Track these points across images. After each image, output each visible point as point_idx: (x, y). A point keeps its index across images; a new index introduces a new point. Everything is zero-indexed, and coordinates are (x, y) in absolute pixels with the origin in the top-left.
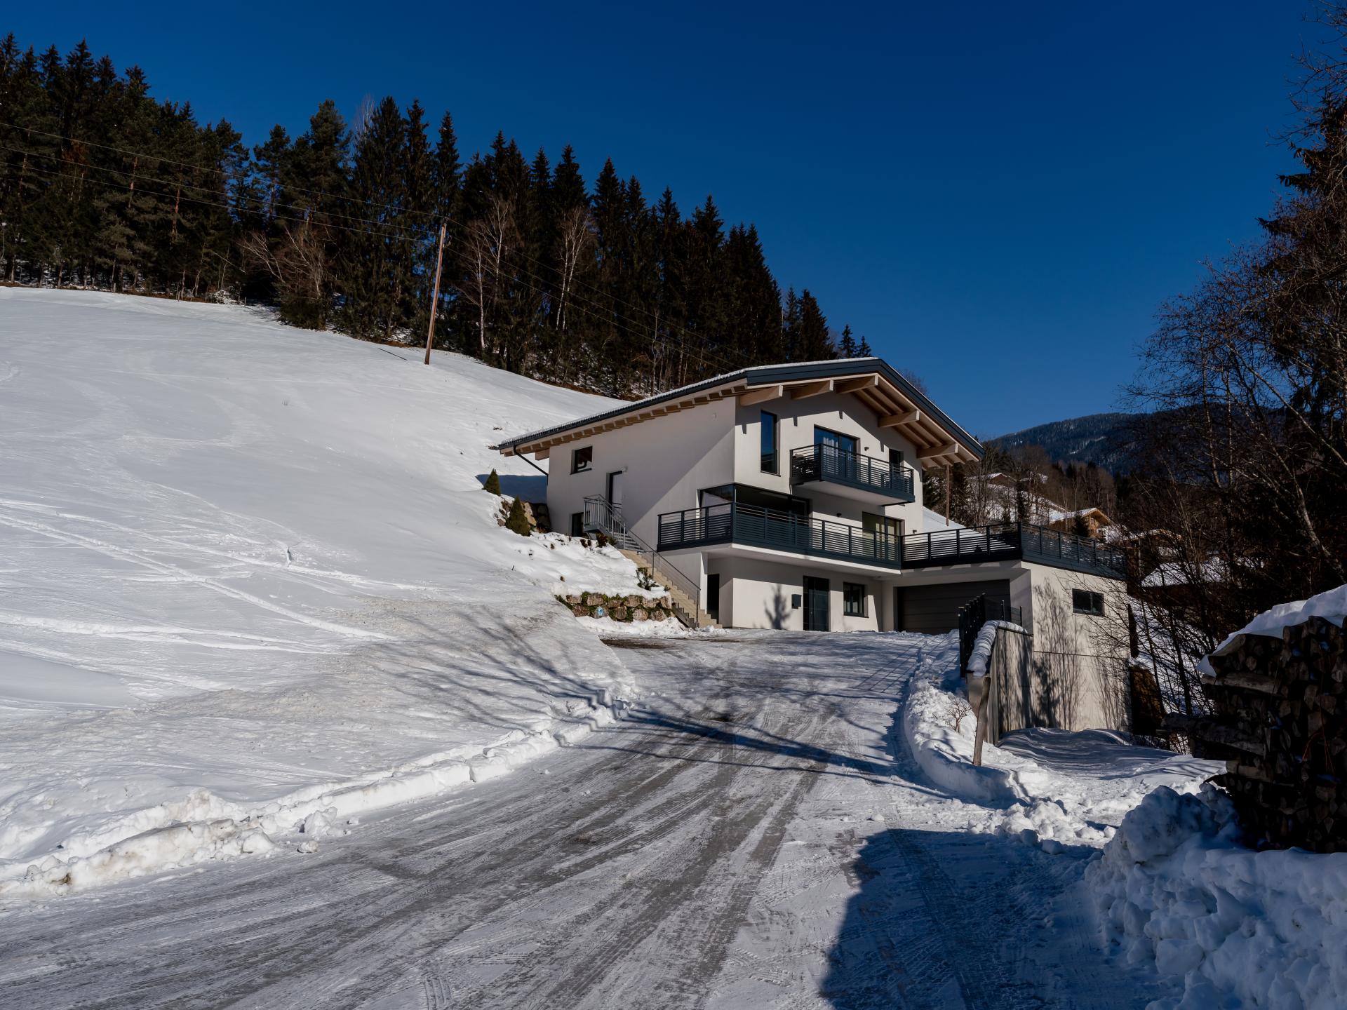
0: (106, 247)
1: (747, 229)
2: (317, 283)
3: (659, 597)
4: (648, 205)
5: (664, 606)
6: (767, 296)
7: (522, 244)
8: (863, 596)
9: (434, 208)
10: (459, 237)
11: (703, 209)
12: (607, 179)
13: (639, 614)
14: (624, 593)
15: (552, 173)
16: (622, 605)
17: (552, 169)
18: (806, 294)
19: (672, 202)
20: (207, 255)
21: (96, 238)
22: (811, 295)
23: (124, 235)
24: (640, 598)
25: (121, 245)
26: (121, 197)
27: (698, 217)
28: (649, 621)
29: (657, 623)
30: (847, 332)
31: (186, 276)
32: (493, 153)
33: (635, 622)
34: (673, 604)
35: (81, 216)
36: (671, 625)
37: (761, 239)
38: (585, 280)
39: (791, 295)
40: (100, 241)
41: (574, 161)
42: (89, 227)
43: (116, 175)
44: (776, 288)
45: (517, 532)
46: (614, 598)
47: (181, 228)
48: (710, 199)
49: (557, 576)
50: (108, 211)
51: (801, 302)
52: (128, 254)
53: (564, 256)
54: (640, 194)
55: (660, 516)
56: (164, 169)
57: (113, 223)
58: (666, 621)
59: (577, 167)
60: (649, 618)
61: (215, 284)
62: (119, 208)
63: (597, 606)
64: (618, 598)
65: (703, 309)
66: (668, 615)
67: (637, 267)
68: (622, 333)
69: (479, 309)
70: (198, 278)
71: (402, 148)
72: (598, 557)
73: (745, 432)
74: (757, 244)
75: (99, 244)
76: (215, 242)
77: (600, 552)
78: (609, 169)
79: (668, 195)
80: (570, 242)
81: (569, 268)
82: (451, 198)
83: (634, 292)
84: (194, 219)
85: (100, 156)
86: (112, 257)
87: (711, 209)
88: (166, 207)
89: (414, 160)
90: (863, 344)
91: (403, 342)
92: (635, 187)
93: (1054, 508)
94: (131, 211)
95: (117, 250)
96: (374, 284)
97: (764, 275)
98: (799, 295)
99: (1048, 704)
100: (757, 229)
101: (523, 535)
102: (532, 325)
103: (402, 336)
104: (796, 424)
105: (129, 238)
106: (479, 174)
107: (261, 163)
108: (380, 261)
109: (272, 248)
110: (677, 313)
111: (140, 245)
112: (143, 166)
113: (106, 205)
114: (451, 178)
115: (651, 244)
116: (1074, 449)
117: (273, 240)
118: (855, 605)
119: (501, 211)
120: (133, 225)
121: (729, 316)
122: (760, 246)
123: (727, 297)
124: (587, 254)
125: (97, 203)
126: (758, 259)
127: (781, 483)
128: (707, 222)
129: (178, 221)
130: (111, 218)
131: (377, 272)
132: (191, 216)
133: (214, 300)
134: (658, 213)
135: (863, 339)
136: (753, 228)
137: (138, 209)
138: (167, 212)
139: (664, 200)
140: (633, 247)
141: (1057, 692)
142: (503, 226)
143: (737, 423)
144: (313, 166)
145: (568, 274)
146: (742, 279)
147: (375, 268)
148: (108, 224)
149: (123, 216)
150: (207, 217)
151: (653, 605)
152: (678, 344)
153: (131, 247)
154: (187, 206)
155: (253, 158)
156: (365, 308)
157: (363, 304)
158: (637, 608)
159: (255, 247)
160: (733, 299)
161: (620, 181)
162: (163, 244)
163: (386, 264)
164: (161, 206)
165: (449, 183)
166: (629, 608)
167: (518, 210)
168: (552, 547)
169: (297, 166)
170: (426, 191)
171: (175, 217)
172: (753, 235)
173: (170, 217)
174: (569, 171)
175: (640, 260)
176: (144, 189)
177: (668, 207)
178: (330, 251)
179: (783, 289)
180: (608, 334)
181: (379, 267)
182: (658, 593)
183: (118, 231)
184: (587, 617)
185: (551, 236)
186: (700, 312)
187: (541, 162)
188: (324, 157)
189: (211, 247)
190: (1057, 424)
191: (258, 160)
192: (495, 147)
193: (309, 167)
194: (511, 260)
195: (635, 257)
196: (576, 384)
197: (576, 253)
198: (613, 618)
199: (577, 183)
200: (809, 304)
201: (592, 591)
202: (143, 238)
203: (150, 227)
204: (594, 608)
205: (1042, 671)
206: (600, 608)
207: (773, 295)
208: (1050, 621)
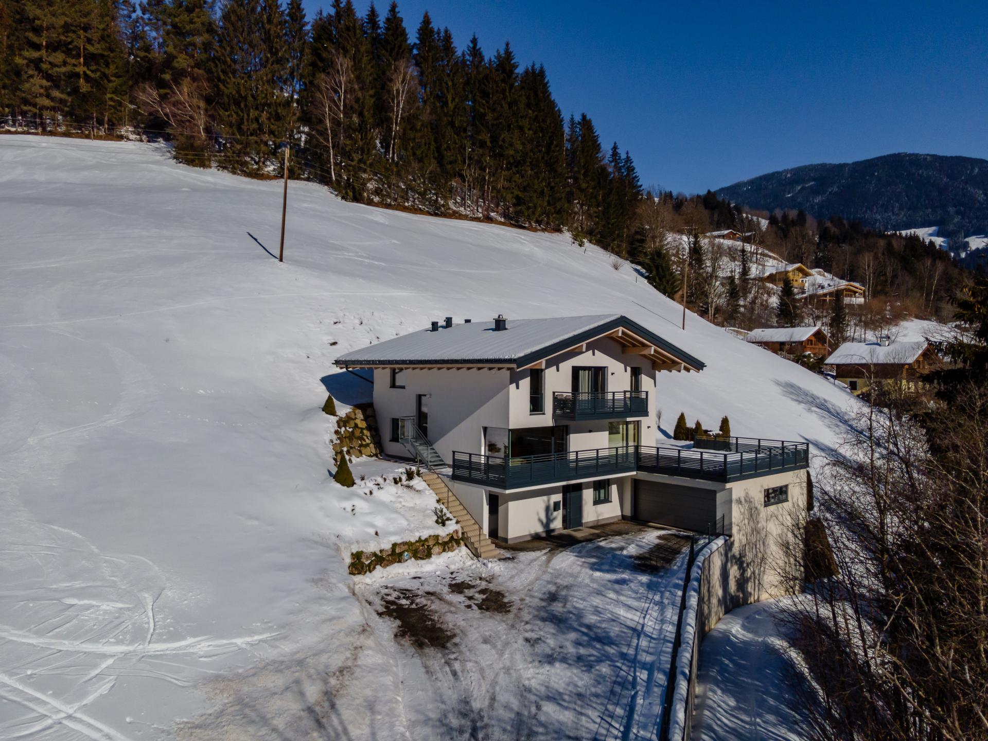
0: (29, 97)
1: (537, 67)
2: (201, 128)
3: (451, 532)
4: (459, 53)
5: (455, 537)
6: (552, 125)
7: (360, 94)
8: (609, 486)
9: (288, 61)
10: (310, 87)
11: (502, 52)
12: (426, 30)
13: (436, 549)
14: (425, 534)
15: (381, 24)
16: (423, 545)
17: (381, 20)
18: (584, 117)
19: (478, 47)
20: (111, 99)
21: (21, 90)
22: (588, 118)
23: (41, 87)
24: (437, 537)
25: (41, 95)
26: (35, 54)
27: (499, 60)
28: (444, 554)
29: (450, 554)
30: (615, 148)
31: (97, 118)
32: (332, 11)
33: (434, 558)
34: (463, 533)
35: (7, 71)
36: (460, 554)
37: (549, 77)
38: (409, 121)
39: (572, 120)
40: (24, 92)
41: (399, 15)
42: (14, 80)
43: (30, 35)
44: (560, 115)
45: (343, 485)
46: (417, 542)
47: (87, 78)
48: (507, 45)
49: (372, 531)
50: (28, 66)
51: (579, 123)
52: (47, 102)
53: (394, 103)
54: (452, 43)
55: (454, 452)
56: (67, 28)
57: (32, 76)
58: (457, 551)
59: (402, 21)
60: (444, 550)
61: (121, 122)
62: (36, 63)
63: (403, 552)
64: (420, 540)
65: (504, 141)
66: (458, 544)
67: (451, 106)
68: (440, 163)
69: (329, 147)
70: (106, 118)
71: (259, 9)
72: (406, 493)
73: (518, 387)
74: (546, 81)
75: (23, 95)
76: (116, 88)
77: (408, 487)
78: (427, 21)
79: (474, 41)
80: (398, 91)
81: (398, 111)
82: (302, 52)
83: (449, 127)
84: (97, 70)
85: (18, 17)
86: (35, 105)
87: (508, 54)
88: (73, 61)
89: (270, 21)
90: (628, 157)
91: (273, 174)
92: (448, 37)
93: (770, 257)
94: (44, 66)
95: (38, 100)
96: (245, 130)
97: (552, 105)
98: (578, 118)
99: (742, 583)
100: (546, 68)
101: (348, 486)
102: (370, 161)
103: (272, 168)
104: (558, 370)
105: (47, 89)
106: (323, 28)
107: (146, 17)
108: (249, 110)
109: (163, 97)
110: (482, 144)
111: (56, 94)
112: (51, 27)
113: (25, 62)
114: (299, 32)
115: (461, 86)
116: (789, 193)
117: (162, 91)
118: (602, 492)
119: (341, 66)
120: (48, 77)
121: (523, 144)
122: (547, 83)
123: (521, 129)
124: (411, 98)
125: (18, 60)
126: (547, 95)
127: (546, 420)
128: (506, 62)
129: (84, 72)
130: (31, 72)
131: (248, 120)
132: (94, 68)
133: (120, 138)
134: (467, 57)
135: (627, 153)
136: (542, 68)
137: (50, 63)
138: (74, 65)
139: (471, 45)
140: (448, 90)
141: (749, 573)
142: (343, 79)
143: (511, 383)
144: (188, 27)
145: (397, 116)
146: (534, 111)
147: (246, 116)
148: (28, 77)
149: (39, 69)
150: (107, 65)
151: (446, 539)
152: (483, 169)
153: (48, 96)
154: (91, 58)
155: (139, 12)
156: (241, 149)
157: (239, 147)
158: (434, 545)
159: (148, 95)
160: (527, 131)
161: (436, 30)
162: (75, 91)
163: (253, 113)
164: (69, 60)
165: (300, 39)
166: (428, 546)
167: (355, 64)
168: (371, 493)
169: (174, 26)
170: (282, 47)
171: (81, 69)
172: (542, 73)
173: (77, 69)
174: (394, 21)
175: (453, 99)
176: (53, 47)
177: (475, 51)
178: (208, 100)
179: (566, 116)
180: (430, 164)
181: (248, 115)
182: (452, 527)
183: (37, 83)
184: (396, 564)
185: (382, 84)
186: (500, 143)
187: (373, 14)
188: (196, 20)
189: (113, 93)
190: (778, 173)
191: (144, 14)
192: (334, 6)
193: (185, 28)
194: (352, 107)
195: (450, 98)
196: (406, 204)
197: (402, 99)
198: (417, 558)
199: (403, 34)
200: (586, 123)
201: (399, 541)
202: (57, 87)
203: (63, 77)
204: (401, 554)
205: (740, 562)
206: (406, 553)
207: (557, 121)
208: (746, 521)
